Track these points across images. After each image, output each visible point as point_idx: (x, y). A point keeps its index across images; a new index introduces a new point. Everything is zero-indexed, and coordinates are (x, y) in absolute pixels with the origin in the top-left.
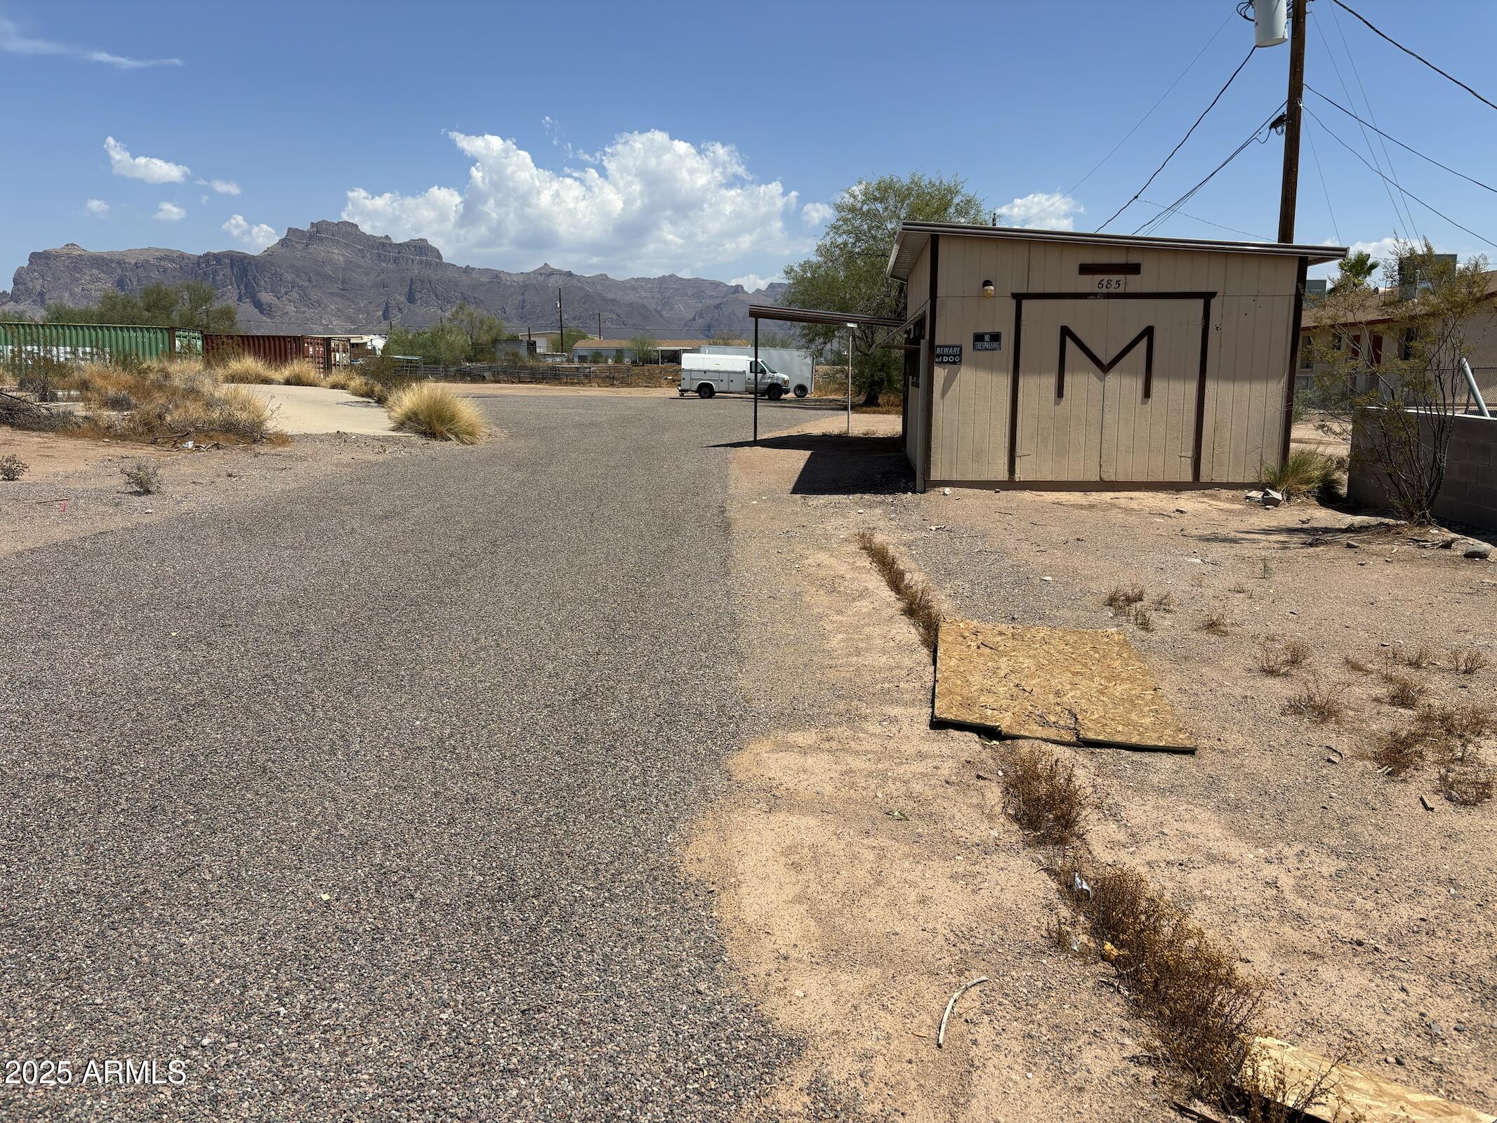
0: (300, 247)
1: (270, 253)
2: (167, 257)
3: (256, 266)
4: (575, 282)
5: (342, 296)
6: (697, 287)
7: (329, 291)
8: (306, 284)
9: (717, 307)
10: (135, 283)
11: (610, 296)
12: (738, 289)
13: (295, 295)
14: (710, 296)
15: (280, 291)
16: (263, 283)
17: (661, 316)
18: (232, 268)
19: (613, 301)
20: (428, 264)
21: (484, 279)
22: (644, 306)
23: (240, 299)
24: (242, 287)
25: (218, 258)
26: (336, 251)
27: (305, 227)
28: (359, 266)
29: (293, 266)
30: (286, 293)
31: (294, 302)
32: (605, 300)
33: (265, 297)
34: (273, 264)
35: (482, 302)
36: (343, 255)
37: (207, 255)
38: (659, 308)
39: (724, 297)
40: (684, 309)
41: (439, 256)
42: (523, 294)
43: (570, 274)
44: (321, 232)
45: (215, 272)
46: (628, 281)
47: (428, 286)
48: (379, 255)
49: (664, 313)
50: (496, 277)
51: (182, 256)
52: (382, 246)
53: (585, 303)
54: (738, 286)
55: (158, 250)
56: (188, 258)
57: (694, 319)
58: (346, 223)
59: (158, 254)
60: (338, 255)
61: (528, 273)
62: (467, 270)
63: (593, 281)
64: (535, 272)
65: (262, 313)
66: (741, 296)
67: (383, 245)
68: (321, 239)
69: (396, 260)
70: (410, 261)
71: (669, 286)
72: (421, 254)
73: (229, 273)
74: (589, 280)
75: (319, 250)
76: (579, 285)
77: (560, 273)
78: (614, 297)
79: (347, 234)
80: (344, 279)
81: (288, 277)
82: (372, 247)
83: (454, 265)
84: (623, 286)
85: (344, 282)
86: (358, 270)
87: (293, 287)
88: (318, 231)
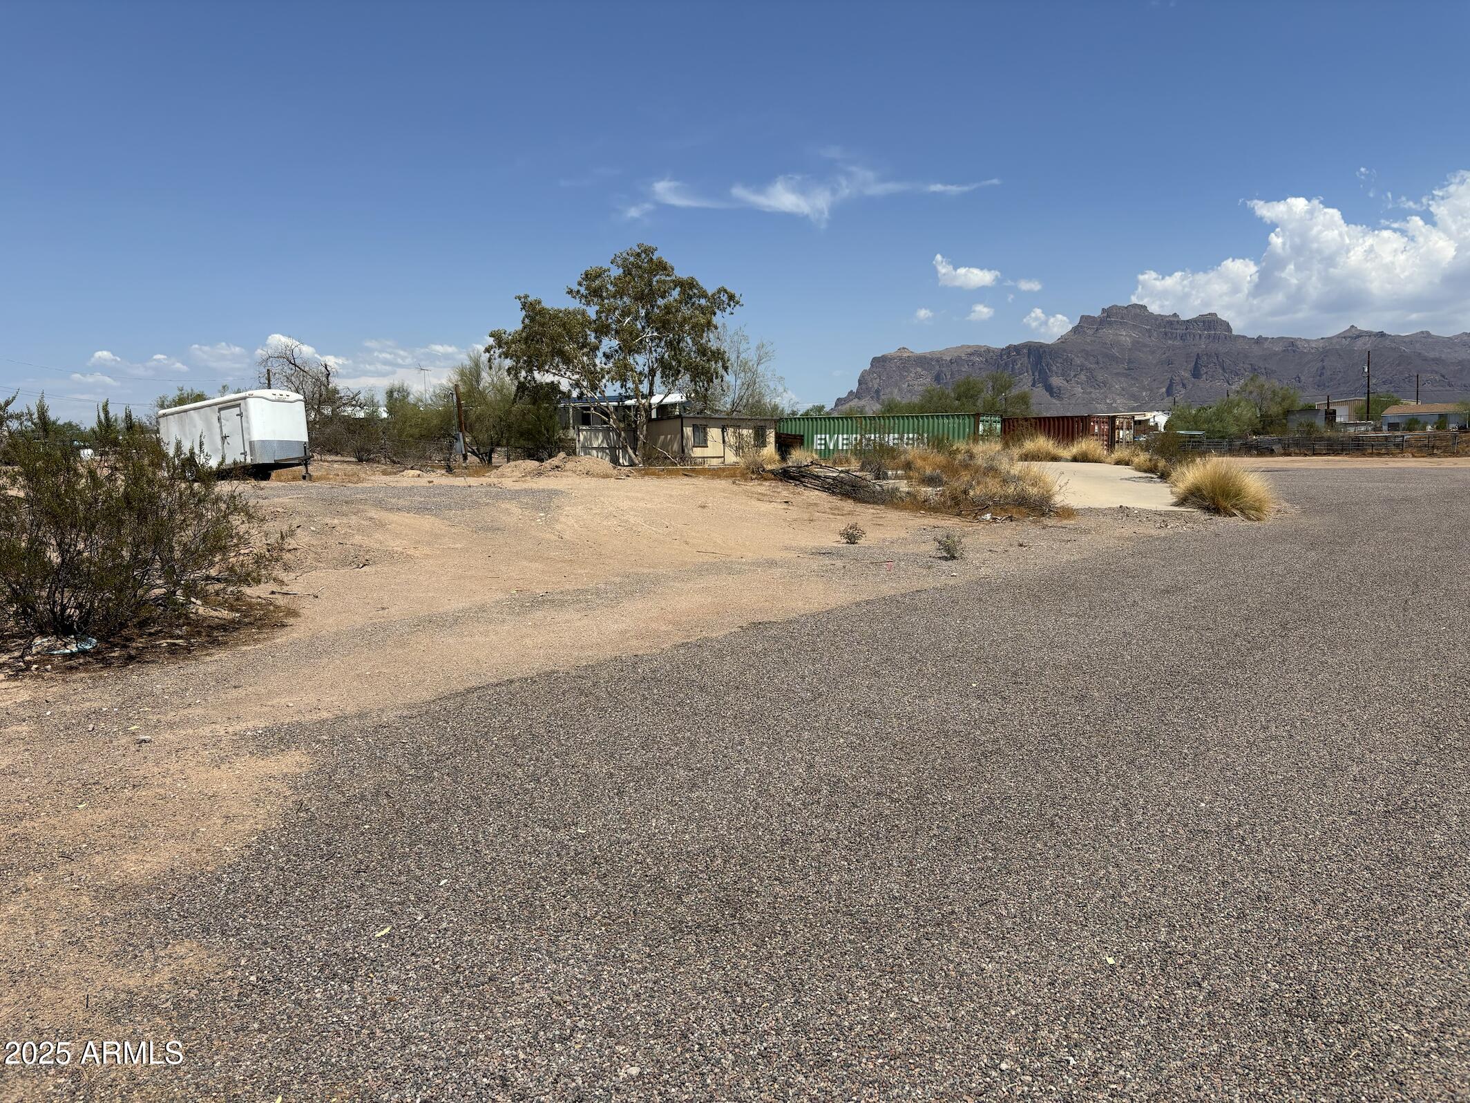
0: (1090, 332)
1: (1063, 340)
2: (977, 352)
3: (1050, 352)
4: (1388, 342)
5: (1127, 376)
7: (1115, 371)
8: (1093, 366)
10: (949, 377)
11: (1432, 355)
13: (1083, 377)
15: (1069, 375)
16: (1054, 368)
18: (1029, 357)
19: (1437, 361)
20: (1216, 338)
21: (1278, 348)
23: (1033, 385)
24: (1037, 374)
25: (1017, 349)
26: (1124, 333)
27: (1097, 313)
28: (1145, 346)
29: (1082, 351)
30: (1075, 376)
31: (1082, 384)
32: (1425, 359)
33: (1056, 381)
34: (1065, 351)
35: (1274, 372)
36: (1130, 336)
37: (1009, 347)
41: (1229, 329)
42: (1322, 361)
43: (1382, 334)
44: (1112, 316)
45: (1014, 362)
46: (1457, 337)
47: (1215, 361)
48: (1166, 334)
50: (1291, 346)
51: (988, 350)
52: (1169, 325)
53: (1399, 365)
55: (969, 347)
56: (993, 352)
58: (1135, 306)
59: (969, 350)
60: (1125, 336)
61: (1330, 338)
62: (1259, 341)
63: (1411, 340)
64: (1338, 336)
65: (1052, 396)
67: (1170, 323)
68: (1110, 323)
69: (1182, 338)
70: (1198, 337)
72: (1209, 329)
73: (1027, 361)
74: (1407, 340)
75: (1108, 333)
76: (1393, 345)
77: (1369, 334)
78: (1437, 355)
79: (1136, 316)
80: (1129, 359)
81: (1078, 361)
82: (1159, 326)
83: (1244, 337)
84: (1449, 342)
85: (1130, 362)
86: (1144, 349)
87: (1081, 370)
88: (1108, 316)
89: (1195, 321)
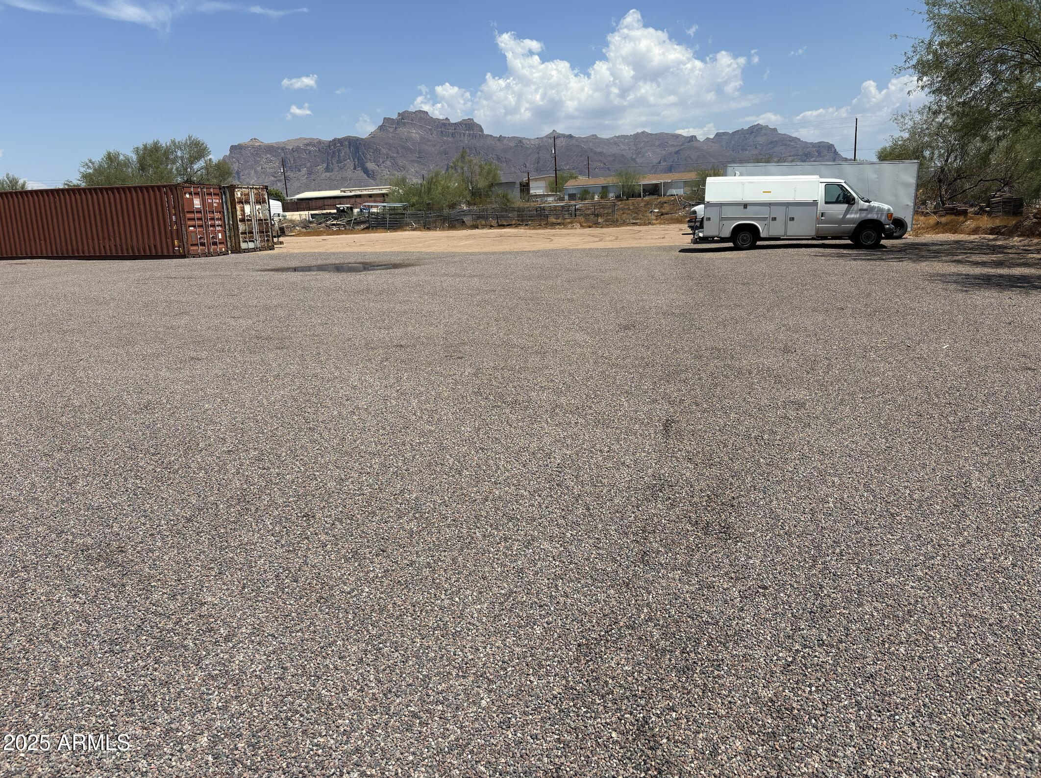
0: (391, 130)
1: (373, 136)
2: (311, 143)
3: (364, 145)
4: (574, 141)
5: (418, 162)
6: (662, 140)
7: (410, 159)
8: (395, 155)
9: (677, 153)
10: (292, 162)
11: (599, 150)
12: (693, 138)
13: (388, 163)
14: (672, 146)
15: (379, 161)
16: (369, 156)
17: (636, 162)
18: (349, 148)
19: (601, 154)
20: (474, 136)
21: (512, 144)
22: (623, 156)
23: (355, 169)
24: (356, 160)
25: (340, 141)
26: (414, 131)
27: (394, 116)
28: (429, 141)
29: (387, 144)
30: (383, 162)
31: (388, 168)
32: (595, 153)
33: (371, 166)
34: (374, 143)
35: (510, 160)
36: (419, 133)
37: (334, 140)
38: (634, 157)
39: (682, 145)
40: (652, 156)
41: (482, 130)
42: (538, 153)
43: (571, 136)
44: (405, 119)
45: (339, 151)
46: (612, 138)
47: (474, 152)
48: (442, 132)
49: (637, 160)
50: (519, 142)
51: (320, 142)
52: (443, 126)
53: (581, 156)
54: (692, 137)
55: (305, 139)
56: (323, 143)
57: (660, 162)
58: (420, 112)
59: (305, 142)
60: (415, 133)
61: (542, 138)
62: (500, 139)
63: (587, 140)
64: (546, 137)
65: (368, 177)
66: (695, 144)
67: (444, 124)
68: (404, 124)
69: (453, 135)
70: (462, 135)
71: (641, 140)
72: (469, 130)
73: (348, 151)
74: (584, 140)
75: (403, 131)
76: (577, 144)
77: (564, 136)
78: (601, 150)
79: (421, 119)
80: (419, 150)
81: (384, 151)
82: (437, 127)
83: (491, 136)
84: (608, 142)
85: (420, 152)
86: (429, 143)
87: (387, 158)
88: (402, 119)
89: (460, 123)
